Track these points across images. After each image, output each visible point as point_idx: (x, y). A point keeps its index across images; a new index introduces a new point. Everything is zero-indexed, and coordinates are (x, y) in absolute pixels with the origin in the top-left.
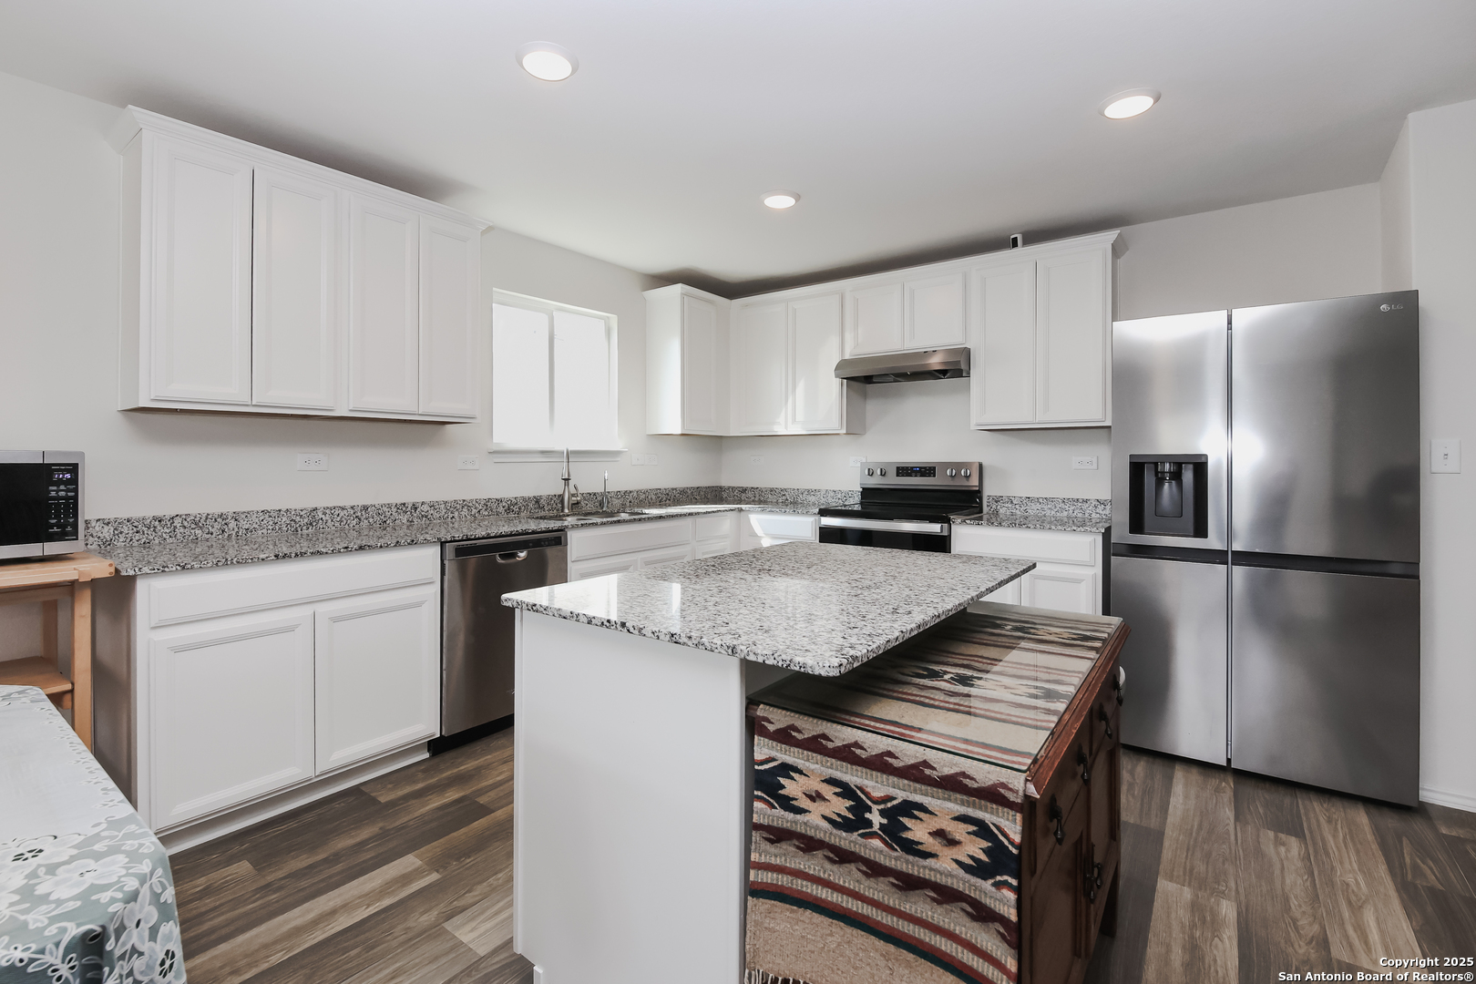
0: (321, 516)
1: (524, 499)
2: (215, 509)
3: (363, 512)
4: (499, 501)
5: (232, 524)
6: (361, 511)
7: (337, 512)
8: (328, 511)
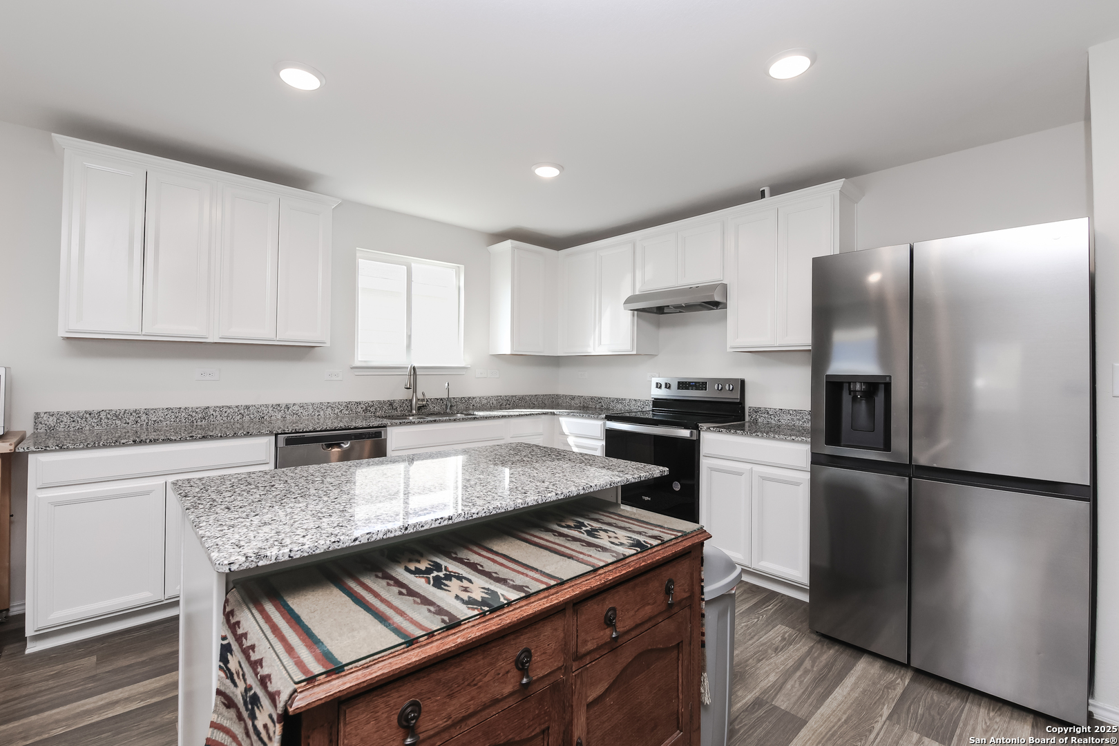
0: (212, 412)
1: (379, 402)
2: (131, 406)
3: (246, 410)
4: (358, 403)
5: (144, 417)
6: (244, 409)
7: (225, 410)
8: (218, 409)
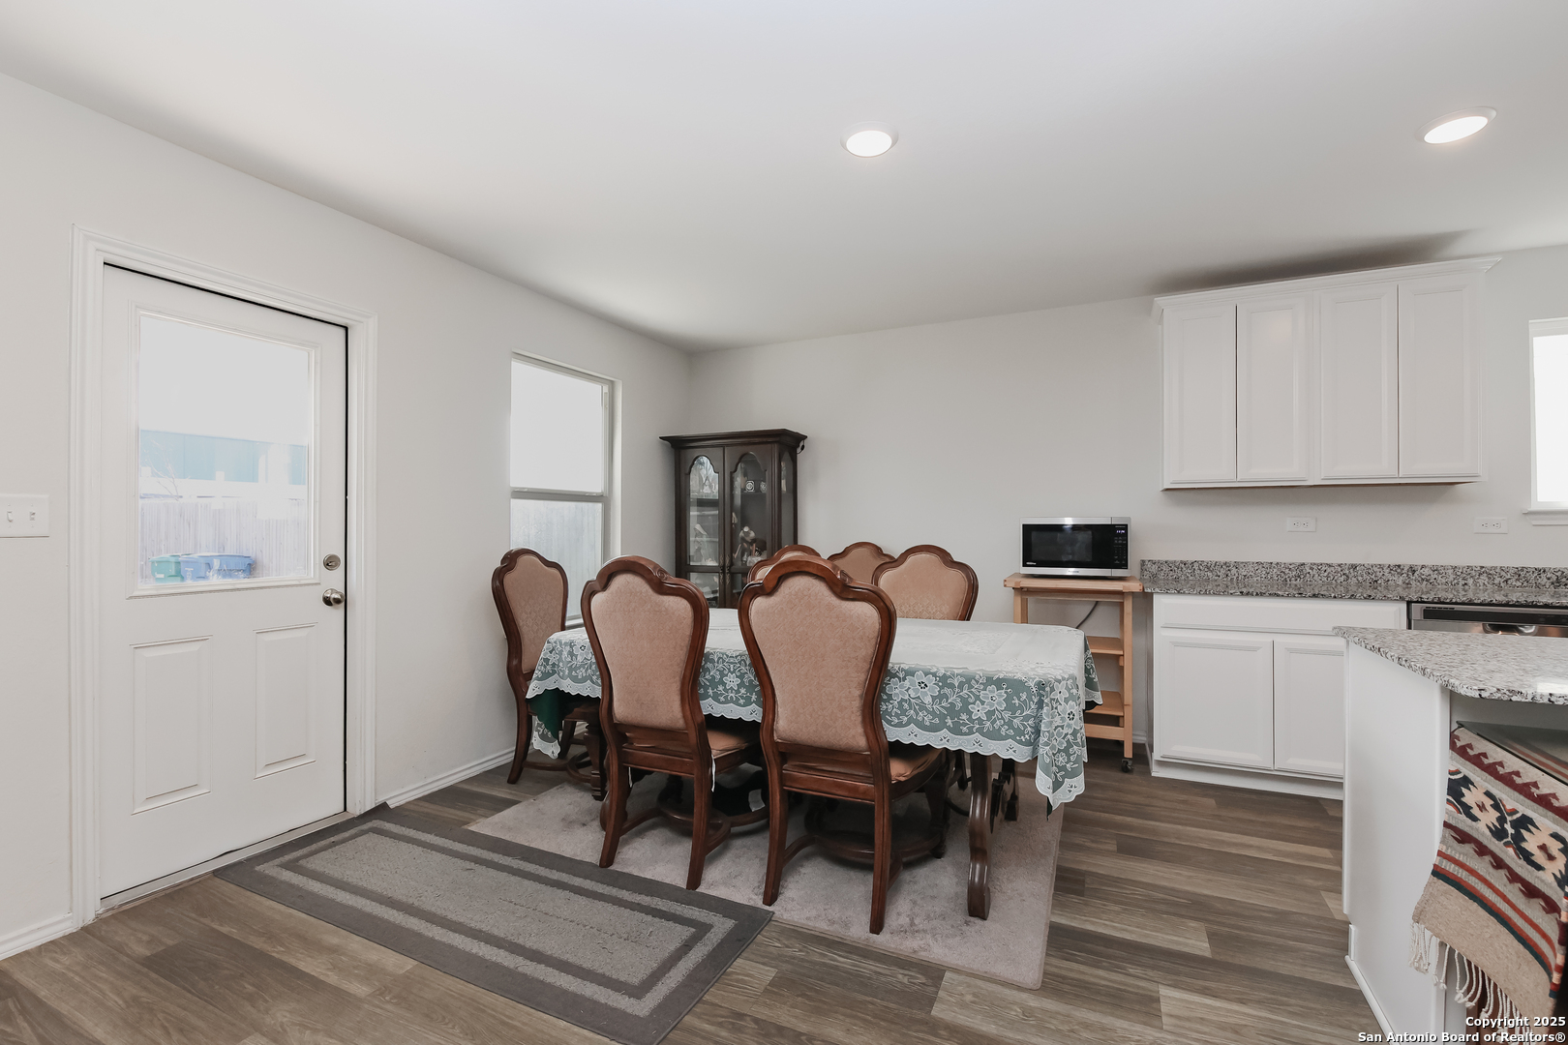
0: (1308, 570)
4: (1541, 571)
5: (1234, 571)
6: (1349, 569)
7: (1324, 568)
8: (1315, 567)
